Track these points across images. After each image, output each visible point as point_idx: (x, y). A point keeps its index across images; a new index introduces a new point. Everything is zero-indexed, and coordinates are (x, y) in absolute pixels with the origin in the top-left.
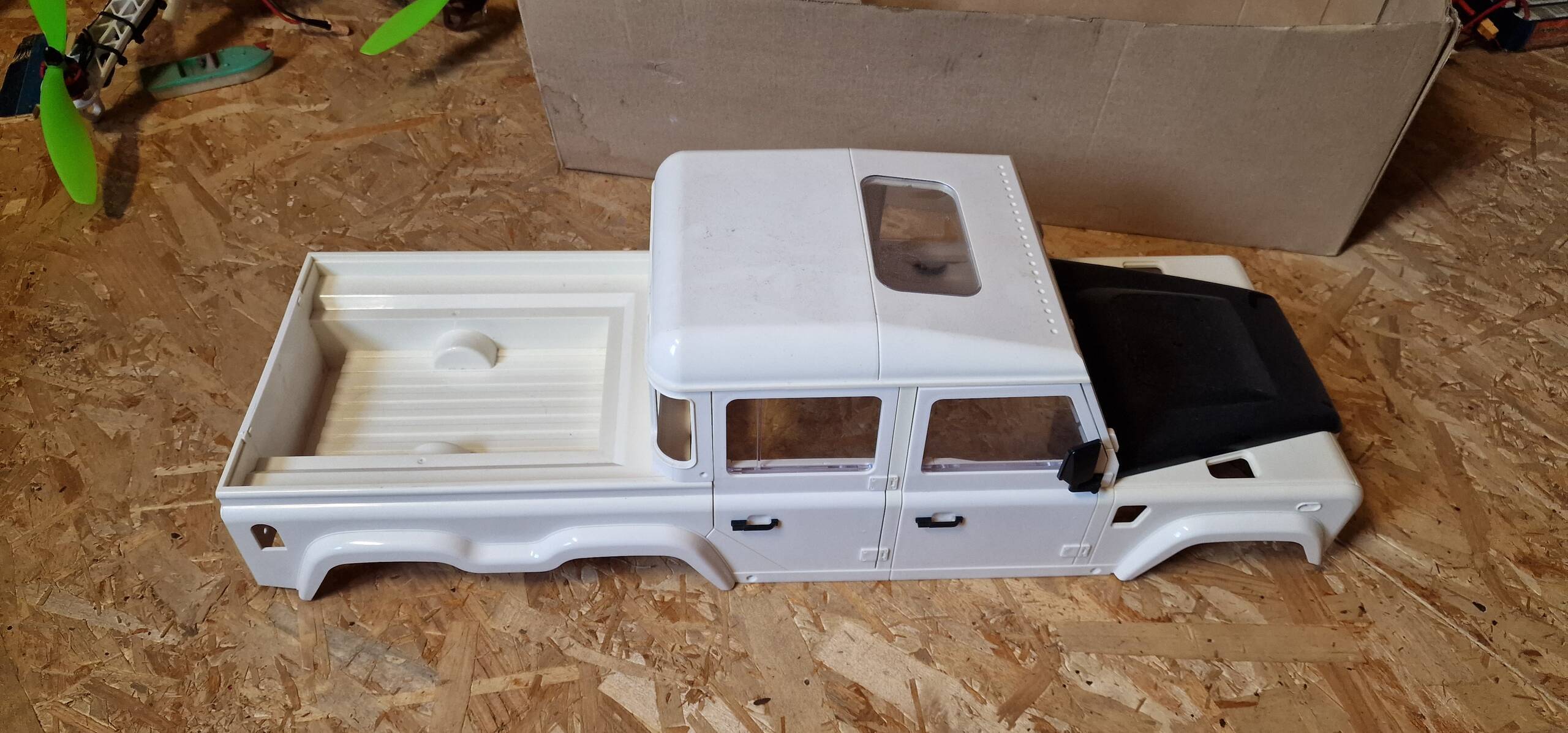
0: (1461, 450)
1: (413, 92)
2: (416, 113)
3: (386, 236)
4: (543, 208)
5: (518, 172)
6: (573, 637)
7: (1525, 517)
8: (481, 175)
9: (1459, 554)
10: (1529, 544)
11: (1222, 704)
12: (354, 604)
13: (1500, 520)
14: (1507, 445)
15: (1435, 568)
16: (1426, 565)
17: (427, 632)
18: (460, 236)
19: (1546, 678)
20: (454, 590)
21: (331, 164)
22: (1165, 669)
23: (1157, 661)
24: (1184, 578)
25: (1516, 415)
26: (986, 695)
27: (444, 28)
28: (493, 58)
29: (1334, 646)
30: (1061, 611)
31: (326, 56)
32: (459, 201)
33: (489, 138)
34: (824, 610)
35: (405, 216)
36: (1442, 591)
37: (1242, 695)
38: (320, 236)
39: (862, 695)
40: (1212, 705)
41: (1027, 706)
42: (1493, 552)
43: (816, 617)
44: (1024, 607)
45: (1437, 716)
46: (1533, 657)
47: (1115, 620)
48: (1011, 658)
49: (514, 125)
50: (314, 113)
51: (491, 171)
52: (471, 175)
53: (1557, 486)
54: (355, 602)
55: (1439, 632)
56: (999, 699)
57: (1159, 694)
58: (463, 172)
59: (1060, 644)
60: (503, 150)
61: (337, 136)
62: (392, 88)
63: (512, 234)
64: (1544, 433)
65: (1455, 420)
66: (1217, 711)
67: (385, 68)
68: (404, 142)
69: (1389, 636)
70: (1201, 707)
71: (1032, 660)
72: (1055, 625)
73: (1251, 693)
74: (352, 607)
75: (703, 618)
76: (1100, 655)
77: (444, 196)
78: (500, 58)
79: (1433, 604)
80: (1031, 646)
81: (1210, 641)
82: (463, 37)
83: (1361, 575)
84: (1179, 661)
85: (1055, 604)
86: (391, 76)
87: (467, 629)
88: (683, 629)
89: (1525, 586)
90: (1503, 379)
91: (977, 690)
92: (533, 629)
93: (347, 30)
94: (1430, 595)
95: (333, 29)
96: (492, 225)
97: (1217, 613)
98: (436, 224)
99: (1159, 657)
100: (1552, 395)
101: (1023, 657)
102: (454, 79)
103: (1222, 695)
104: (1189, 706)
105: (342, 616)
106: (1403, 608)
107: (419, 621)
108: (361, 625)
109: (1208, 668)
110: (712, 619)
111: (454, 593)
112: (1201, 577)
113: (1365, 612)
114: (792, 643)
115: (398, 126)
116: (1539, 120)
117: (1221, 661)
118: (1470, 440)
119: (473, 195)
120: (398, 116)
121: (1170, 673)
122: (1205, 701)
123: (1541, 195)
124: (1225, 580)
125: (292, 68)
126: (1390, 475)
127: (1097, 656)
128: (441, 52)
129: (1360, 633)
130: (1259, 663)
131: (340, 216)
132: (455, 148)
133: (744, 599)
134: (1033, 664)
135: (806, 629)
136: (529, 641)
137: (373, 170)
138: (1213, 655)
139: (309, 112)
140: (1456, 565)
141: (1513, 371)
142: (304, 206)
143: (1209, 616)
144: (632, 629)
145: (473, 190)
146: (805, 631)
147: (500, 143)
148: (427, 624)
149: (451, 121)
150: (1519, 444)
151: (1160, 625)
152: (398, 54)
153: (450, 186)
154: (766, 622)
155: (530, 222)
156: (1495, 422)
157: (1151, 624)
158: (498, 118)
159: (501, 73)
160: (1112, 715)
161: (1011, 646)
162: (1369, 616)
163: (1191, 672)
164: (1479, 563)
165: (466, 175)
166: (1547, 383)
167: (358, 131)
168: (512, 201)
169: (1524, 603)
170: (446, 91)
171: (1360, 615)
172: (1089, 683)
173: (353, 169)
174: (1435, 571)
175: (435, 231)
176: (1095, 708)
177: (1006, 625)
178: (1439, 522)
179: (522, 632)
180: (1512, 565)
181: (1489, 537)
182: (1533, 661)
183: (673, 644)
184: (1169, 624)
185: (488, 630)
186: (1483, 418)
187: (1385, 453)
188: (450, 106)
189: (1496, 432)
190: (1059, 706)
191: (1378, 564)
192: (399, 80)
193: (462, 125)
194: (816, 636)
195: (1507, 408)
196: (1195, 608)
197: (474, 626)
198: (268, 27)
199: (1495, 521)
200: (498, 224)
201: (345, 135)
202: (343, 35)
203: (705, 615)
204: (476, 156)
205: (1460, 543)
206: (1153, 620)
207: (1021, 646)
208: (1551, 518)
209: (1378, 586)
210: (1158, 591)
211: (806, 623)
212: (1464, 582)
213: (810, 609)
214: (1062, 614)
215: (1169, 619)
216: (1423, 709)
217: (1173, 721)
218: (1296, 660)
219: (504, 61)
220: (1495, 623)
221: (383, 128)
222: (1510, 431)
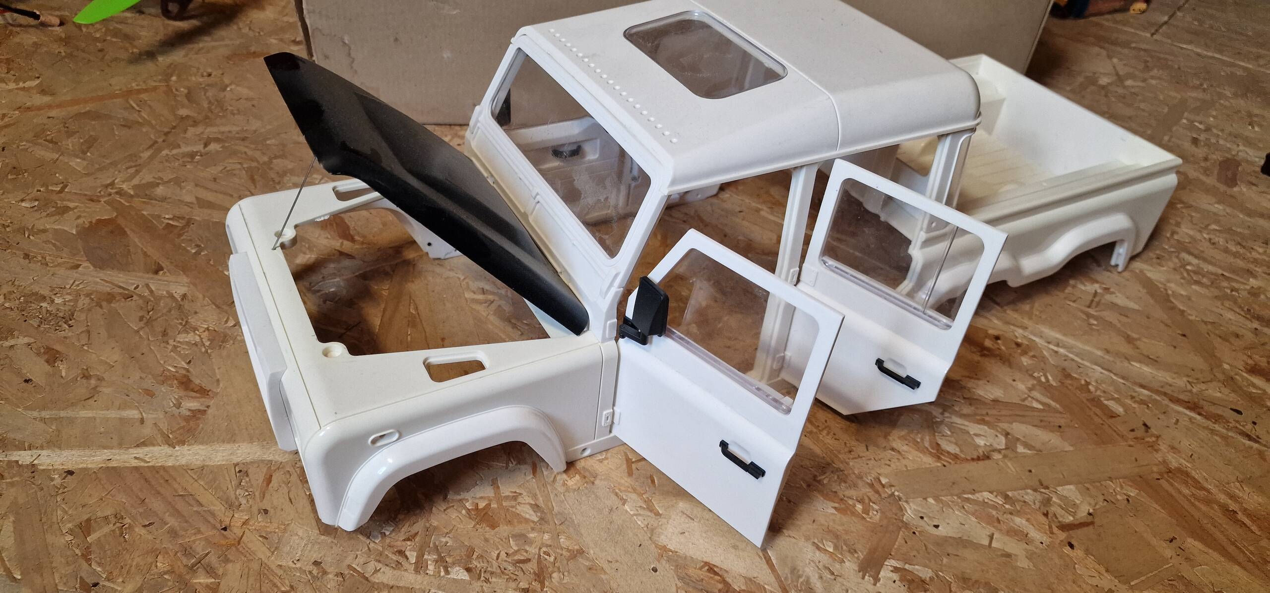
0: (1166, 290)
1: (132, 69)
2: (137, 85)
3: (112, 189)
4: (283, 156)
5: (254, 128)
6: (379, 561)
7: (1237, 336)
8: (215, 133)
9: (1202, 371)
10: (1250, 357)
11: (1064, 527)
12: (96, 562)
13: (1219, 340)
14: (1197, 283)
15: (1188, 384)
16: (1181, 382)
17: (195, 581)
18: (196, 185)
20: (225, 529)
21: (44, 131)
22: (1001, 503)
23: (991, 496)
24: (987, 418)
25: (1195, 261)
26: (842, 554)
27: (163, 18)
28: (216, 41)
29: (1136, 460)
30: (888, 462)
31: (35, 44)
32: (192, 155)
33: (220, 103)
34: (654, 493)
35: (132, 170)
36: (1202, 402)
37: (1077, 517)
38: (34, 193)
39: (716, 573)
40: (1055, 530)
41: (886, 559)
42: (1226, 366)
43: (648, 502)
44: (851, 464)
45: (1245, 510)
47: (939, 464)
48: (854, 513)
49: (244, 91)
50: (23, 89)
51: (226, 129)
52: (202, 133)
53: (1249, 310)
54: (97, 559)
55: (1215, 437)
56: (856, 555)
57: (1004, 527)
58: (191, 131)
59: (896, 493)
60: (236, 112)
61: (50, 107)
62: (109, 66)
63: (252, 179)
64: (1220, 271)
65: (1151, 268)
66: (1062, 536)
67: (101, 50)
68: (126, 109)
69: (1176, 445)
70: (1046, 533)
71: (875, 513)
72: (886, 477)
73: (1085, 514)
74: (94, 566)
75: (527, 521)
76: (937, 498)
77: (175, 152)
78: (223, 39)
79: (1200, 414)
80: (870, 500)
81: (1030, 471)
82: (184, 25)
83: (1132, 397)
84: (1010, 494)
85: (880, 457)
86: (107, 57)
87: (247, 570)
88: (505, 534)
89: (1264, 390)
91: (831, 550)
92: (329, 559)
93: (58, 22)
94: (1194, 407)
95: (42, 18)
96: (231, 173)
97: (1026, 445)
98: (168, 176)
99: (991, 492)
100: (1213, 244)
101: (866, 511)
102: (177, 56)
103: (1061, 519)
104: (1034, 534)
105: (81, 578)
106: (1177, 421)
107: (183, 571)
108: (107, 584)
109: (1039, 497)
110: (536, 519)
111: (225, 533)
112: (1001, 416)
113: (1149, 428)
114: (629, 532)
115: (118, 96)
116: (1115, 60)
117: (1047, 488)
118: (1169, 281)
119: (206, 149)
120: (118, 88)
121: (1007, 506)
122: (1047, 527)
123: (1139, 108)
124: (1023, 416)
126: (1121, 314)
127: (935, 500)
128: (160, 37)
129: (1153, 447)
130: (1080, 485)
131: (57, 175)
132: (183, 112)
133: (567, 494)
134: (878, 517)
135: (640, 515)
136: (325, 573)
137: (92, 133)
138: (1038, 483)
139: (17, 89)
140: (1204, 380)
142: (14, 168)
143: (1021, 449)
144: (447, 543)
145: (206, 145)
146: (640, 518)
147: (231, 106)
148: (195, 572)
149: (177, 90)
150: (1206, 281)
151: (981, 463)
152: (114, 40)
153: (181, 143)
154: (595, 513)
155: (271, 169)
156: (1181, 267)
157: (974, 463)
158: (227, 86)
159: (224, 51)
160: (967, 553)
161: (850, 502)
162: (1153, 430)
163: (1025, 502)
164: (1220, 376)
165: (198, 133)
166: (1205, 236)
167: (75, 102)
168: (250, 153)
170: (169, 67)
171: (1147, 432)
172: (937, 527)
173: (70, 134)
174: (1189, 387)
175: (167, 182)
176: (950, 550)
177: (840, 483)
178: (1175, 347)
179: (316, 563)
180: (1245, 375)
181: (1218, 355)
183: (497, 552)
184: (987, 462)
185: (273, 567)
186: (1171, 265)
187: (1108, 297)
188: (174, 78)
189: (1185, 275)
190: (915, 553)
191: (1142, 386)
192: (116, 59)
193: (189, 93)
194: (653, 521)
195: (1184, 255)
196: (1006, 444)
197: (255, 566)
199: (1217, 342)
200: (237, 172)
201: (60, 106)
202: (53, 26)
203: (527, 516)
204: (207, 117)
205: (1197, 361)
206: (973, 459)
207: (861, 501)
208: (1256, 335)
209: (1150, 405)
210: (968, 433)
211: (639, 509)
212: (1215, 392)
213: (640, 495)
214: (889, 466)
215: (987, 457)
216: (1233, 506)
217: (1026, 550)
218: (1110, 478)
219: (227, 42)
220: (1254, 423)
221: (101, 98)
222: (1195, 272)
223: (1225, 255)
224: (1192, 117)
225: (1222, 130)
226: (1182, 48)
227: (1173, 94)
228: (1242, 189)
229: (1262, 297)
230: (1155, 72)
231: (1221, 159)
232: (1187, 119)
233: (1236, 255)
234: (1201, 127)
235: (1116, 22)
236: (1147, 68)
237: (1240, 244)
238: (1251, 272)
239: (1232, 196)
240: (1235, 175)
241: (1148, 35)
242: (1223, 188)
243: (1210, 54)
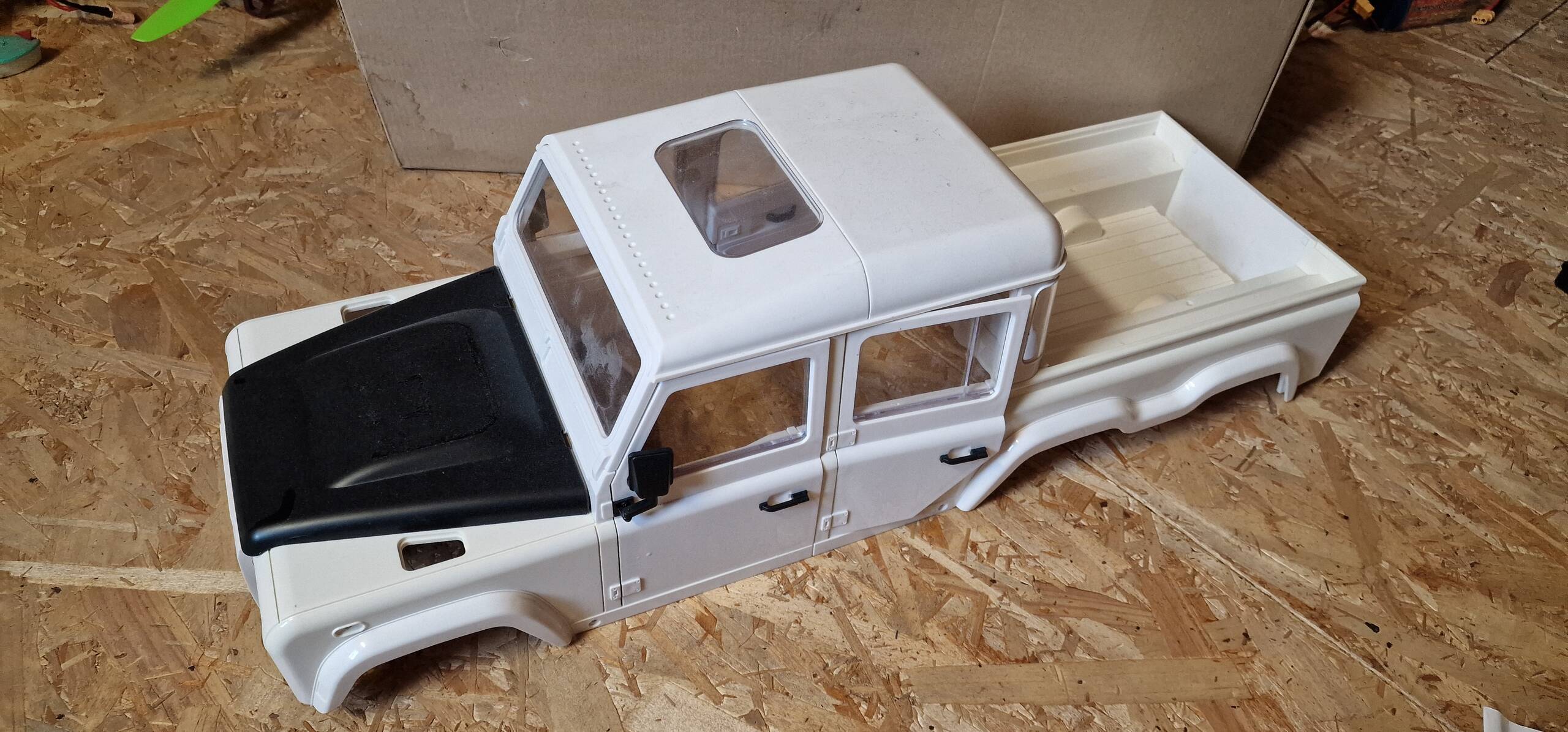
0: (1348, 451)
1: (202, 85)
2: (204, 108)
3: (154, 246)
4: (342, 212)
5: (318, 172)
6: (336, 720)
7: (1418, 523)
8: (274, 176)
9: (1349, 568)
10: (1423, 554)
12: (65, 692)
13: (1391, 527)
14: (1396, 444)
15: (1324, 585)
16: (1315, 582)
17: (153, 723)
18: (243, 246)
19: (1447, 706)
20: (192, 668)
21: (96, 167)
22: (1030, 718)
23: (1021, 709)
24: (1053, 610)
25: (1404, 411)
27: (247, 14)
28: (298, 47)
29: (1216, 680)
30: (915, 655)
31: (105, 47)
32: (245, 205)
33: (287, 135)
34: (641, 670)
35: (178, 223)
36: (1332, 612)
38: (75, 249)
42: (1385, 565)
43: (632, 680)
44: (872, 653)
46: (1432, 683)
47: (974, 663)
48: (856, 715)
49: (317, 120)
50: (85, 110)
51: (285, 171)
52: (262, 175)
53: (1450, 488)
54: (67, 690)
55: (1330, 658)
58: (253, 173)
59: (912, 695)
60: (303, 148)
61: (107, 135)
62: (179, 80)
63: (304, 241)
64: (1434, 430)
65: (1340, 419)
67: (173, 59)
68: (186, 140)
69: (1275, 665)
71: (880, 716)
72: (907, 671)
74: (63, 696)
75: (497, 689)
76: (957, 707)
77: (228, 200)
78: (308, 46)
79: (1322, 627)
80: (879, 700)
81: (1080, 682)
82: (269, 24)
83: (1244, 596)
84: (1046, 709)
85: (908, 647)
86: (179, 68)
87: (204, 716)
88: (471, 703)
89: (1420, 602)
90: (1390, 372)
92: (286, 713)
93: (133, 18)
94: (1318, 616)
95: (115, 16)
96: (281, 232)
97: (1089, 650)
98: (215, 232)
99: (1023, 705)
100: (1442, 388)
101: (869, 714)
102: (254, 69)
105: (48, 707)
106: (1290, 632)
107: (144, 710)
108: (71, 717)
109: (1078, 714)
110: (507, 688)
111: (192, 672)
112: (1069, 607)
113: (1250, 640)
114: (601, 713)
115: (179, 123)
116: (1418, 100)
117: (1093, 705)
118: (1357, 440)
119: (262, 197)
120: (183, 111)
121: (1036, 724)
123: (1422, 177)
124: (1098, 610)
125: (64, 60)
126: (1274, 482)
127: (954, 708)
128: (240, 41)
129: (1244, 665)
130: (1134, 705)
131: (101, 226)
132: (247, 147)
133: (547, 662)
134: (882, 721)
135: (618, 694)
136: (280, 727)
137: (145, 172)
138: (1084, 698)
139: (78, 109)
140: (1347, 582)
141: (1400, 364)
142: (59, 214)
143: (1080, 654)
144: (409, 705)
145: (262, 193)
146: (617, 698)
147: (300, 140)
148: (155, 712)
149: (245, 116)
150: (1409, 442)
151: (1025, 666)
152: (189, 43)
153: (236, 189)
154: (571, 688)
155: (326, 227)
156: (1383, 420)
157: (1017, 666)
158: (300, 112)
159: (308, 63)
161: (856, 700)
162: (1253, 643)
163: (1059, 720)
164: (1371, 577)
165: (256, 175)
166: (1436, 376)
167: (133, 129)
168: (307, 204)
169: (1420, 621)
170: (242, 83)
171: (1244, 644)
173: (122, 172)
174: (1324, 589)
175: (212, 240)
177: (851, 676)
178: (1327, 533)
179: (273, 716)
180: (1405, 578)
181: (1380, 548)
182: (1430, 686)
183: (457, 722)
184: (1033, 666)
185: (230, 715)
186: (1370, 415)
187: (1268, 458)
188: (245, 99)
189: (1384, 431)
191: (1262, 583)
192: (187, 72)
193: (257, 120)
194: (630, 701)
195: (1395, 404)
196: (1064, 646)
197: (213, 712)
198: (41, 15)
199: (1386, 528)
200: (289, 230)
201: (118, 133)
202: (127, 23)
203: (499, 684)
204: (270, 155)
205: (1349, 555)
206: (1017, 661)
207: (868, 700)
208: (1444, 523)
209: (1263, 609)
210: (1024, 626)
211: (619, 687)
212: (1355, 599)
213: (625, 670)
214: (915, 659)
215: (1035, 659)
218: (1175, 699)
219: (312, 50)
220: (1389, 645)
221: (163, 125)
222: (1399, 429)
223: (1451, 406)
224: (1492, 195)
225: (1526, 217)
226: (1522, 82)
227: (1479, 156)
228: (1519, 309)
229: (1476, 470)
230: (1468, 122)
231: (1506, 261)
232: (1482, 197)
233: (1468, 407)
234: (1499, 209)
235: (1444, 38)
236: (1461, 115)
237: (1478, 391)
238: (1476, 433)
239: (1497, 318)
240: (1515, 287)
241: (1483, 61)
242: (1490, 305)
243: (1560, 93)
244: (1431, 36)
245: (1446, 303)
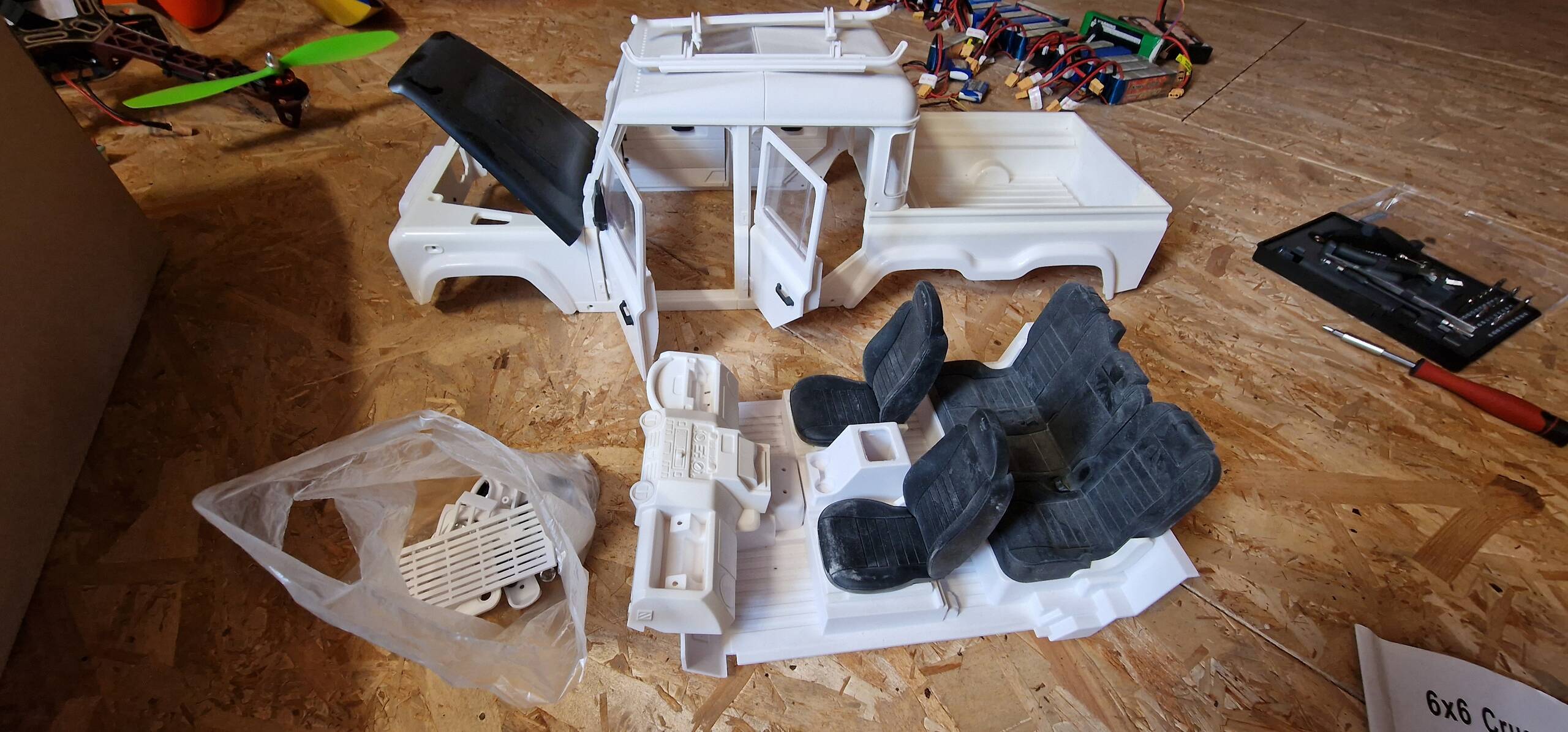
11: (928, 671)
19: (1223, 595)
25: (1157, 356)
26: (682, 700)
31: (165, 152)
37: (946, 657)
39: (543, 722)
40: (917, 674)
41: (726, 706)
45: (1131, 651)
46: (1208, 575)
57: (864, 670)
66: (921, 680)
70: (906, 677)
73: (954, 654)
91: (673, 695)
95: (174, 129)
103: (927, 660)
104: (895, 679)
122: (909, 670)
160: (816, 703)
172: (793, 668)
176: (797, 698)
182: (1208, 578)
190: (759, 700)
202: (187, 135)
216: (1119, 646)
217: (878, 699)
224: (1198, 203)
225: (1225, 216)
226: (1208, 132)
227: (1186, 179)
228: (1229, 278)
229: (1217, 396)
230: (1175, 157)
231: (1215, 246)
232: (1192, 204)
233: (1202, 350)
234: (1205, 212)
235: (1152, 108)
236: (1169, 153)
237: (1209, 338)
238: (1213, 369)
239: (1215, 286)
240: (1225, 263)
241: (1180, 120)
242: (1209, 276)
243: (1234, 137)
244: (1143, 107)
245: (1177, 277)
